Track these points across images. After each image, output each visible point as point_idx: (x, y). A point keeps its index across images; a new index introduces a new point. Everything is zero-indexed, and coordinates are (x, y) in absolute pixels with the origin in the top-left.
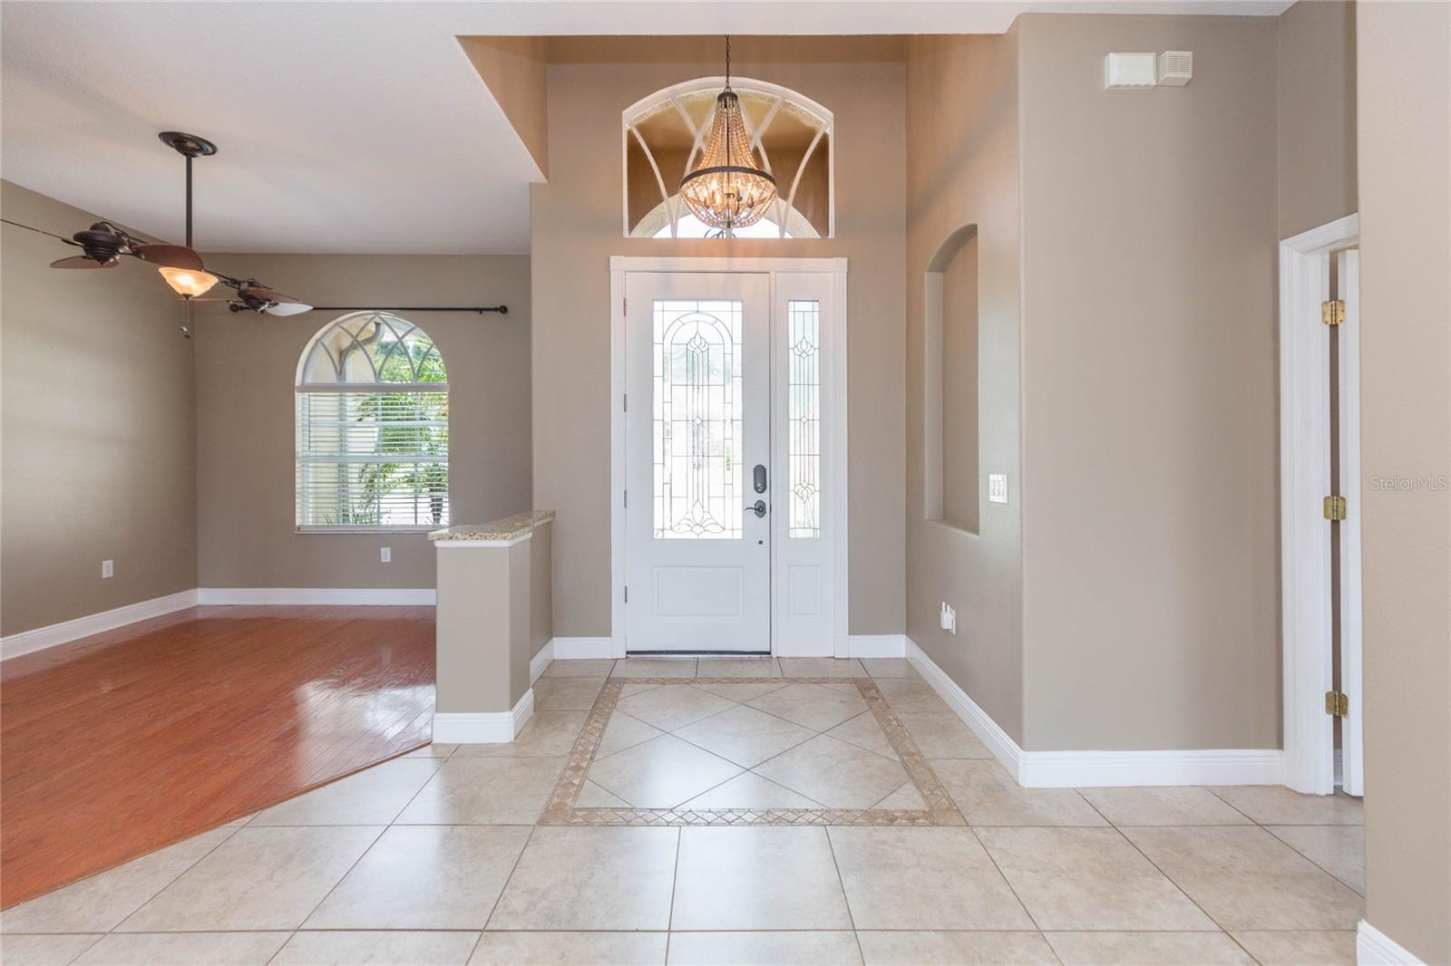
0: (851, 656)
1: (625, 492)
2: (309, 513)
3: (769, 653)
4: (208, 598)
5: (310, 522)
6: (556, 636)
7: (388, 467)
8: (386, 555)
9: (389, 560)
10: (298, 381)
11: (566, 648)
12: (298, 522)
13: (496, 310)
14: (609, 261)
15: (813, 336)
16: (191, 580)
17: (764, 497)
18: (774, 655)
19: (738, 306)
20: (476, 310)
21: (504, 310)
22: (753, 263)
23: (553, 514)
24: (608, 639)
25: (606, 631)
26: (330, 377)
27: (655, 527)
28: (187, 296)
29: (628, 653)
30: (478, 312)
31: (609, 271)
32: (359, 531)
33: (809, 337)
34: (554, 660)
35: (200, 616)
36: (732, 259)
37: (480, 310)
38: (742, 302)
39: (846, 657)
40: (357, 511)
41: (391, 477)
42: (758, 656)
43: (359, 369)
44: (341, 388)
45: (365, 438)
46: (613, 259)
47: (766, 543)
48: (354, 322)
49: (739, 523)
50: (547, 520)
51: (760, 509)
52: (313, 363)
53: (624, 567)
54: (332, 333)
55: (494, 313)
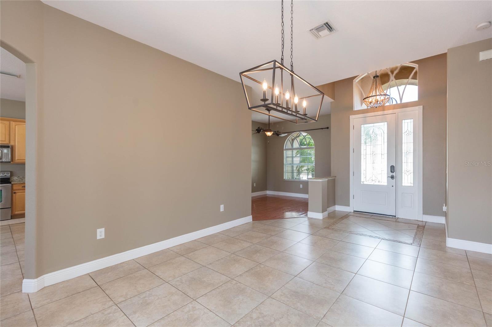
0: (423, 221)
1: (354, 172)
2: (287, 176)
3: (395, 216)
4: (269, 193)
5: (286, 178)
6: (337, 205)
7: (302, 167)
8: (301, 186)
9: (302, 187)
10: (284, 148)
11: (338, 208)
12: (284, 178)
13: (326, 128)
14: (349, 117)
15: (411, 129)
16: (266, 189)
17: (394, 174)
18: (397, 217)
19: (386, 123)
20: (321, 129)
21: (328, 128)
22: (390, 111)
23: (336, 177)
24: (349, 207)
25: (348, 205)
26: (290, 147)
27: (362, 181)
28: (269, 136)
29: (354, 211)
30: (321, 130)
31: (349, 119)
32: (296, 180)
33: (409, 129)
34: (336, 210)
35: (267, 195)
36: (384, 111)
37: (322, 129)
38: (387, 122)
39: (422, 220)
40: (295, 177)
41: (303, 169)
42: (392, 217)
43: (296, 145)
44: (292, 149)
45: (297, 160)
46: (350, 116)
47: (394, 186)
48: (295, 134)
49: (386, 181)
50: (334, 178)
51: (392, 177)
52: (287, 145)
53: (353, 190)
54: (290, 137)
55: (325, 129)
